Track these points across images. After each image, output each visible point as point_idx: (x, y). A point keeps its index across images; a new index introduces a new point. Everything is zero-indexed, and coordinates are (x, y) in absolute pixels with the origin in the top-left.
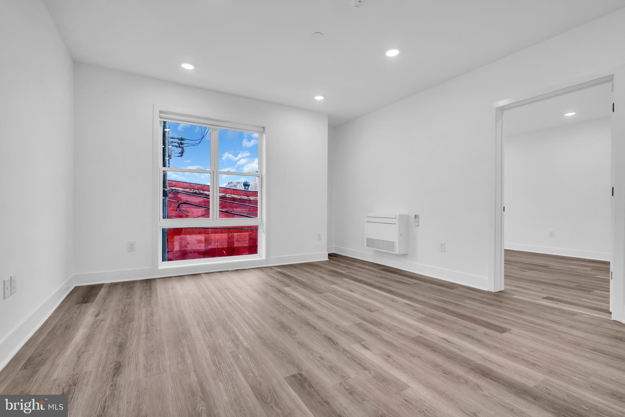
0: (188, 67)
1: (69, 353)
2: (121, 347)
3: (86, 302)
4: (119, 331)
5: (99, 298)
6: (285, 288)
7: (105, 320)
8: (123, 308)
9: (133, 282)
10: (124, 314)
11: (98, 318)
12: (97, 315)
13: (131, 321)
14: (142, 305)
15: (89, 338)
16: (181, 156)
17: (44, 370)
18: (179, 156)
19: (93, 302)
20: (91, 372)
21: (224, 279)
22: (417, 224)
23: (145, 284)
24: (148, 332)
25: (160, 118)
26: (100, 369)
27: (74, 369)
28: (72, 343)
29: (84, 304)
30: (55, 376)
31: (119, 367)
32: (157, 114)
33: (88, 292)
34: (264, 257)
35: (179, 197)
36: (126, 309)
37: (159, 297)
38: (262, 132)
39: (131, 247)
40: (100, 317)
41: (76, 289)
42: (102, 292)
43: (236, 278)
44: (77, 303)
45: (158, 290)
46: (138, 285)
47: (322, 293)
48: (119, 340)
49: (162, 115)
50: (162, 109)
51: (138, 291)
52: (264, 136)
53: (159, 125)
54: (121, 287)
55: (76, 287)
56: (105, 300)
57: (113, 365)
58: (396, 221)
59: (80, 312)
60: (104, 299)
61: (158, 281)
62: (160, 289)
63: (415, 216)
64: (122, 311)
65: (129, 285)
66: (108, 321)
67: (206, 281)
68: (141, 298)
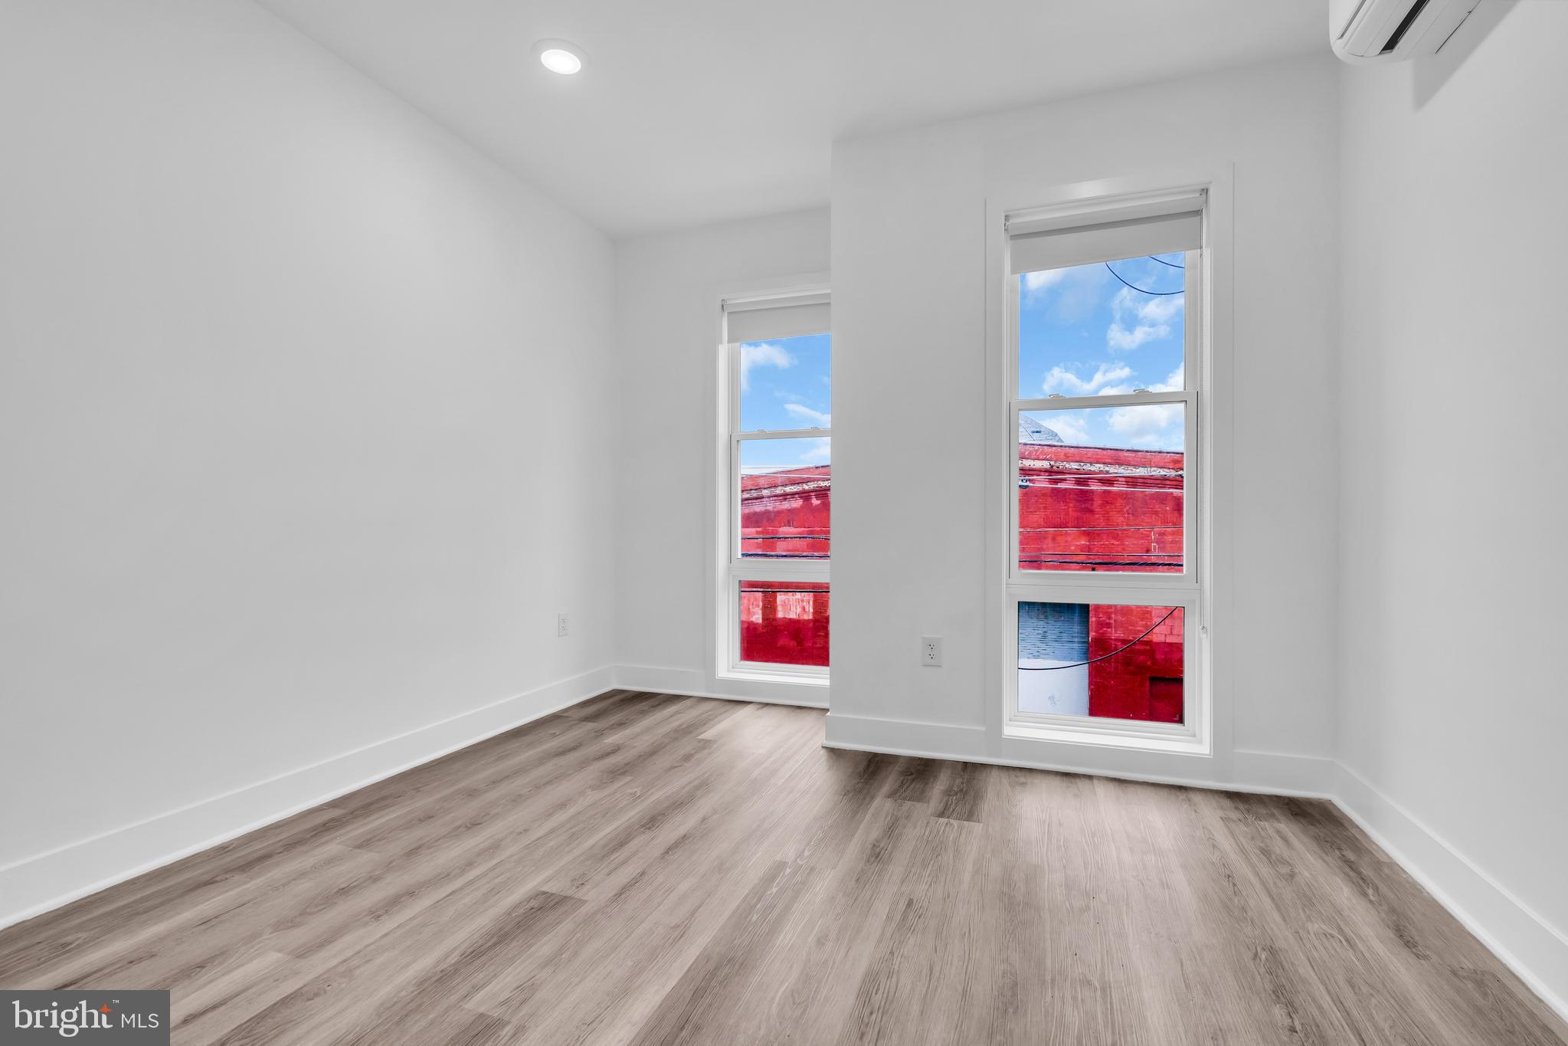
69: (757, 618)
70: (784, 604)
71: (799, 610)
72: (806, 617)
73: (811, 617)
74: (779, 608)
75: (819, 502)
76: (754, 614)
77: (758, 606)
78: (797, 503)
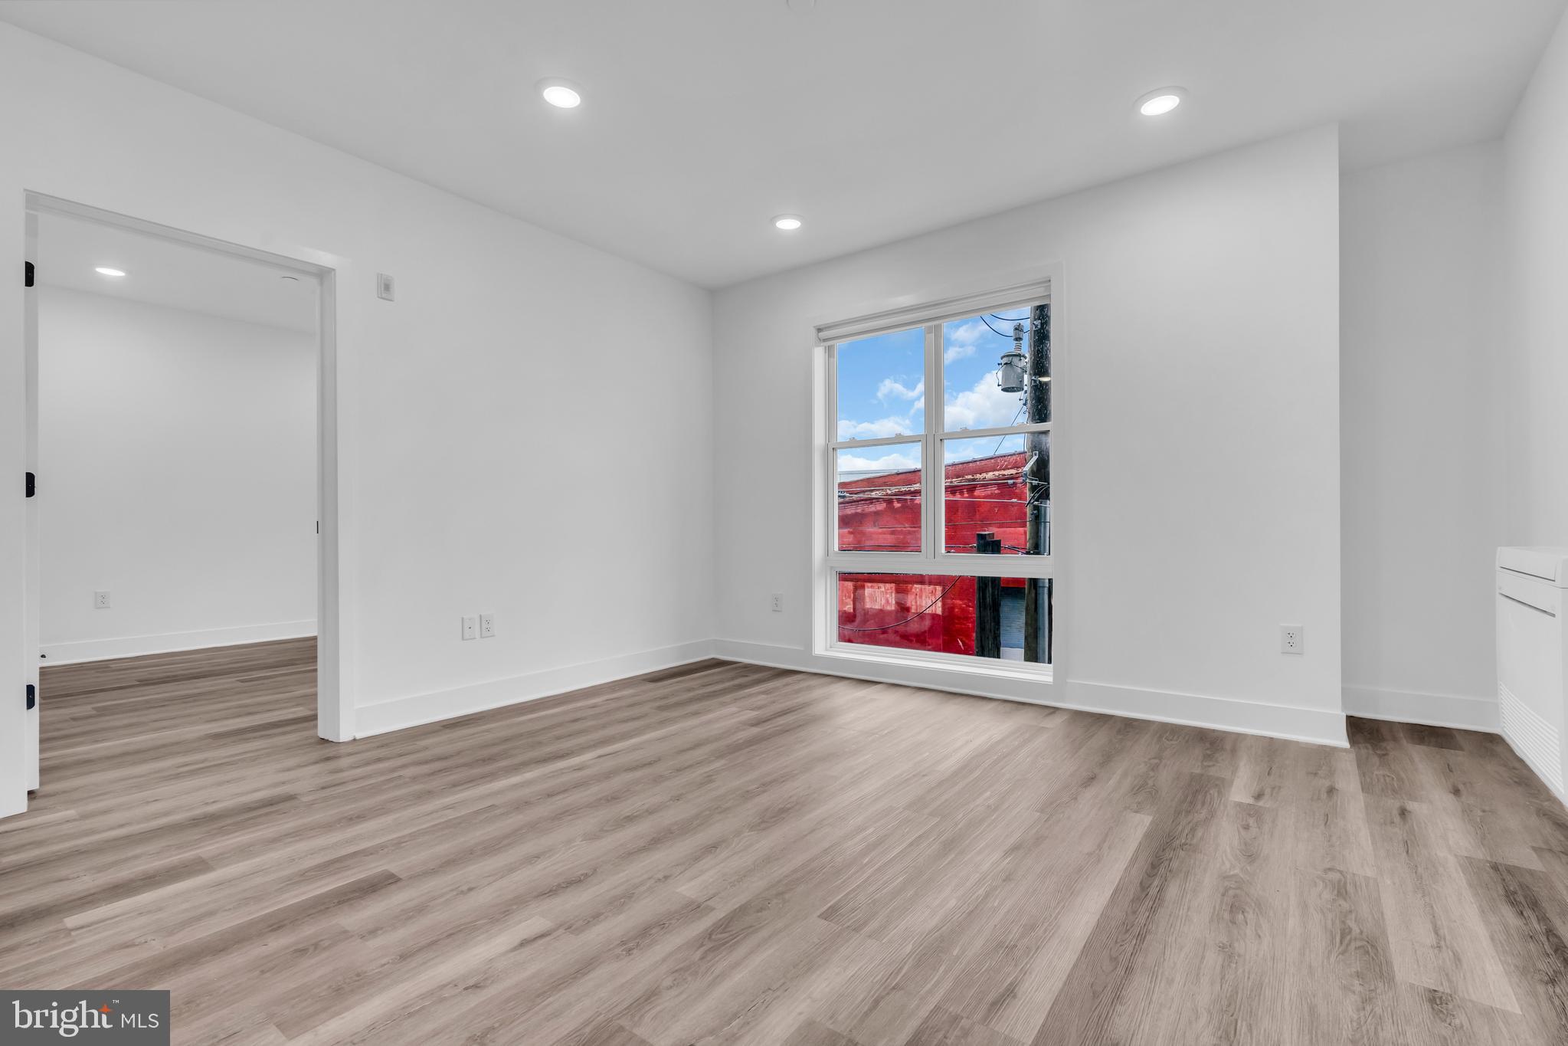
0: (788, 225)
69: (849, 608)
70: (871, 597)
71: (883, 602)
72: (889, 608)
73: (893, 608)
74: (867, 600)
75: (899, 505)
76: (847, 604)
77: (850, 598)
78: (881, 506)
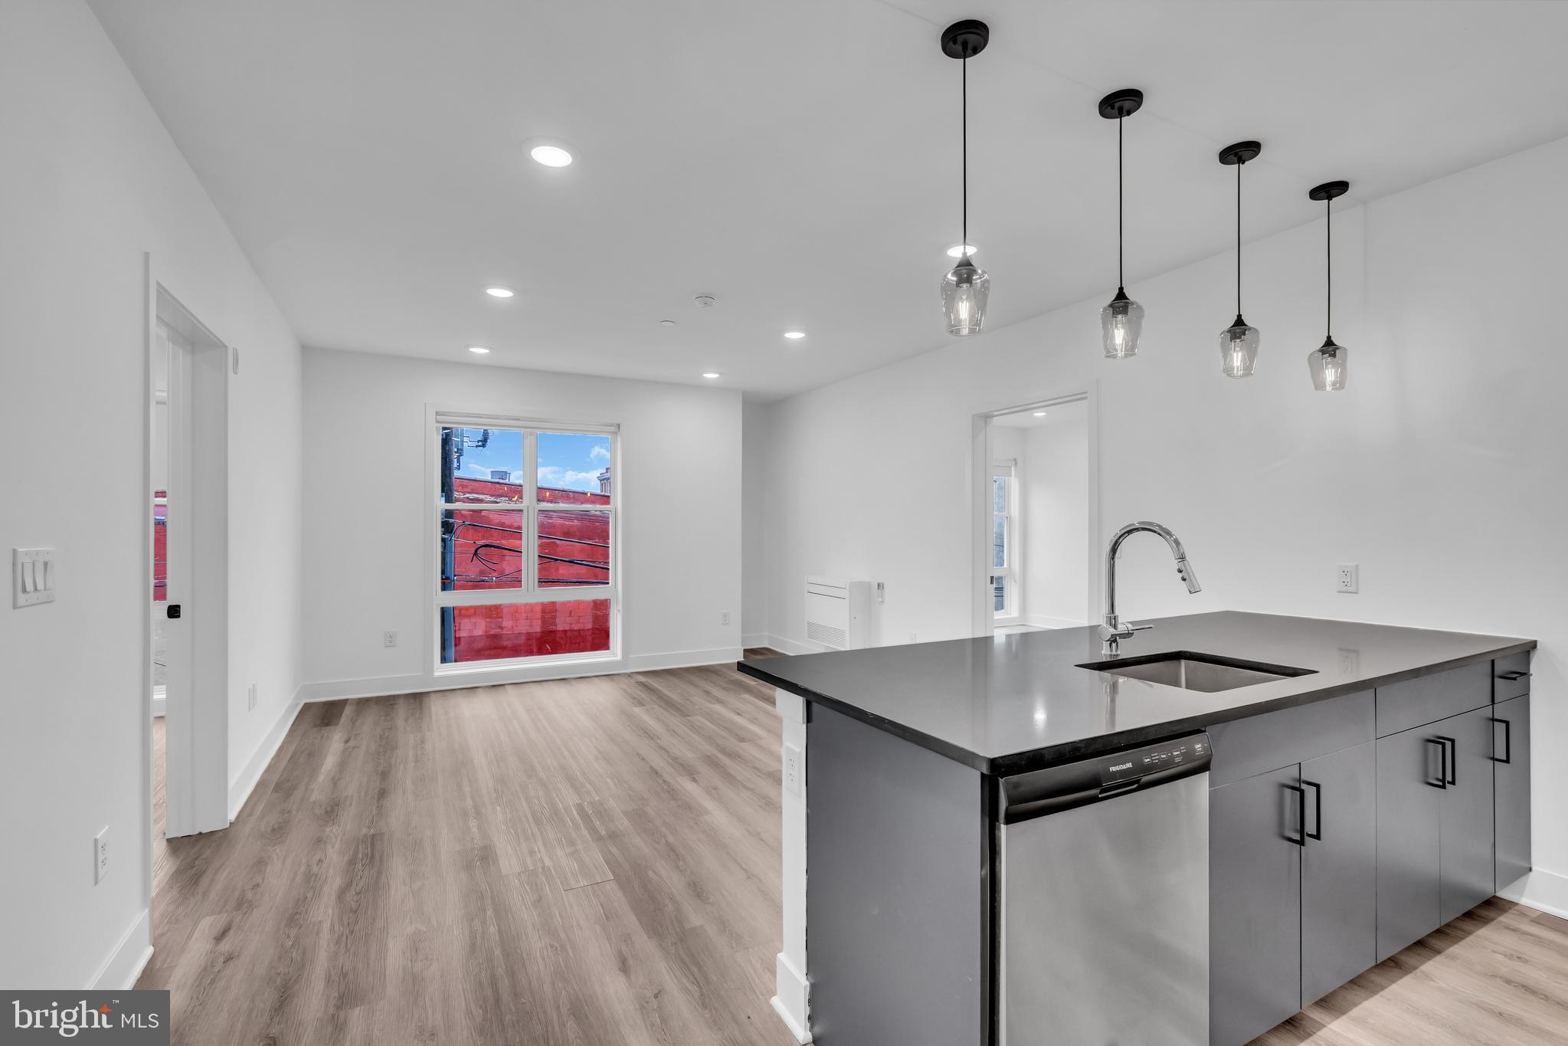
1: (322, 780)
2: (384, 775)
3: (327, 725)
4: (379, 759)
5: (344, 719)
6: (634, 709)
7: (359, 747)
8: (382, 734)
9: (394, 697)
10: (384, 741)
11: (349, 744)
12: (347, 741)
13: (394, 748)
14: (408, 729)
15: (342, 765)
16: (484, 446)
17: (298, 794)
18: (480, 446)
19: (337, 724)
20: (352, 796)
21: (540, 693)
22: (880, 600)
23: (412, 701)
24: (416, 761)
25: (437, 422)
26: (362, 794)
27: (332, 794)
28: (323, 770)
29: (324, 728)
30: (313, 798)
31: (384, 793)
32: (432, 417)
33: (326, 712)
34: (619, 657)
35: (484, 516)
36: (386, 735)
37: (434, 719)
38: (616, 433)
39: (390, 640)
40: (352, 743)
41: (307, 707)
42: (348, 711)
43: (560, 692)
44: (315, 726)
45: (433, 709)
46: (401, 701)
47: (689, 716)
48: (381, 768)
49: (440, 418)
50: (439, 410)
51: (401, 711)
52: (619, 439)
53: (435, 434)
54: (376, 704)
55: (305, 704)
56: (353, 723)
57: (376, 791)
58: (845, 593)
59: (322, 738)
60: (353, 721)
61: (433, 697)
62: (435, 706)
63: (879, 585)
64: (381, 737)
65: (387, 703)
66: (363, 748)
67: (512, 695)
68: (406, 720)
